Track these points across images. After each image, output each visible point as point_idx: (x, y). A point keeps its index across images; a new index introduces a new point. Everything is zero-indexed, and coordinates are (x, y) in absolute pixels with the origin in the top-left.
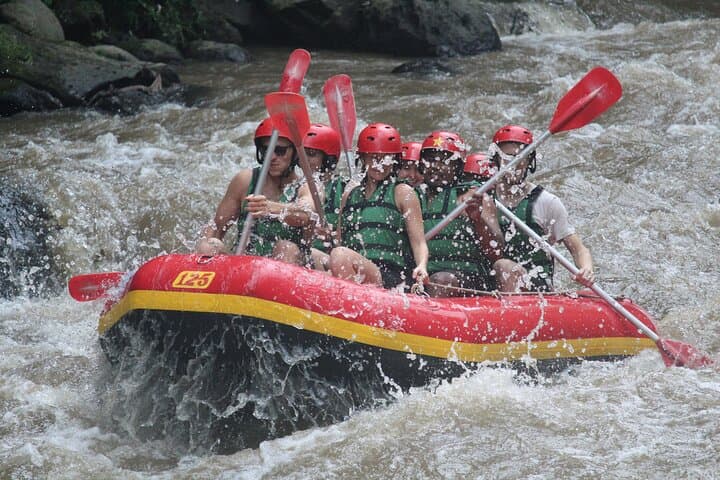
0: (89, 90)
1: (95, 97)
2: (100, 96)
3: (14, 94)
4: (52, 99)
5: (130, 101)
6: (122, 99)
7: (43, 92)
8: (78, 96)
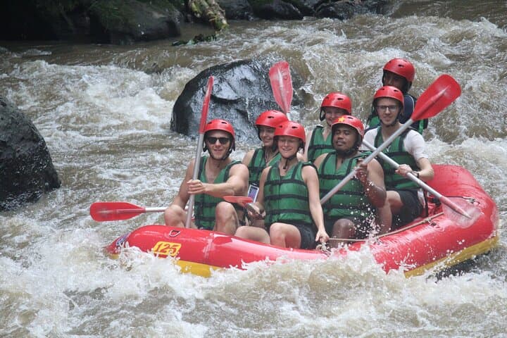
0: (316, 2)
1: (320, 7)
2: (323, 7)
3: (271, 5)
4: (294, 8)
5: (341, 9)
6: (336, 8)
7: (288, 4)
8: (309, 6)
